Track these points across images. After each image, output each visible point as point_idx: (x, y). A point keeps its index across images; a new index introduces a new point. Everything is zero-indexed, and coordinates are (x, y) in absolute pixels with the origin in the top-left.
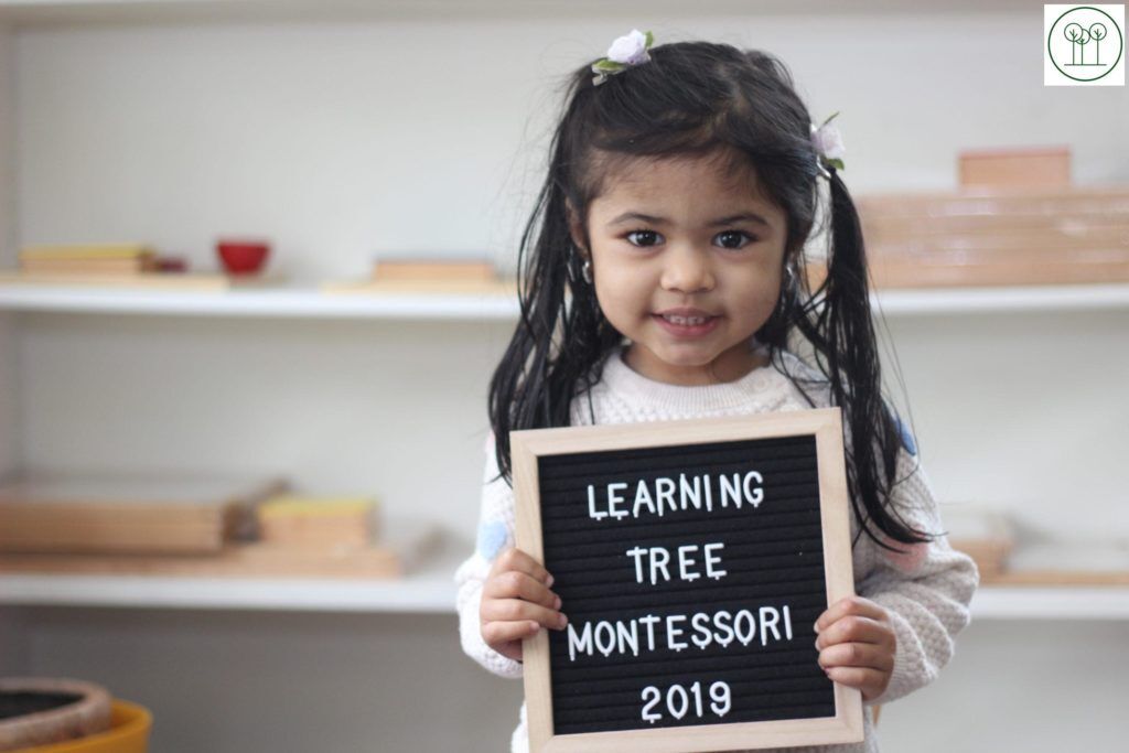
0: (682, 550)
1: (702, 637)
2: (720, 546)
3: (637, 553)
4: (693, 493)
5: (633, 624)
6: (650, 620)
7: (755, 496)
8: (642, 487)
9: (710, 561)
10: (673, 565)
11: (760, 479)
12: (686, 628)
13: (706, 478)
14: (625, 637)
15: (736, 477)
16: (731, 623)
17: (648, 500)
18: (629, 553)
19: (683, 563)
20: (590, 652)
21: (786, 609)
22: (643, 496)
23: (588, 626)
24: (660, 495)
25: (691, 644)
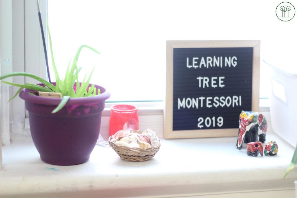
0: (213, 78)
1: (216, 104)
2: (223, 78)
3: (200, 78)
4: (217, 62)
5: (197, 99)
6: (202, 98)
7: (234, 64)
8: (203, 59)
9: (220, 82)
10: (210, 83)
11: (236, 59)
12: (212, 101)
13: (221, 58)
14: (195, 103)
15: (230, 58)
16: (225, 100)
17: (204, 63)
18: (198, 78)
19: (213, 82)
20: (184, 107)
21: (240, 97)
22: (203, 62)
23: (184, 99)
24: (208, 62)
25: (213, 106)
